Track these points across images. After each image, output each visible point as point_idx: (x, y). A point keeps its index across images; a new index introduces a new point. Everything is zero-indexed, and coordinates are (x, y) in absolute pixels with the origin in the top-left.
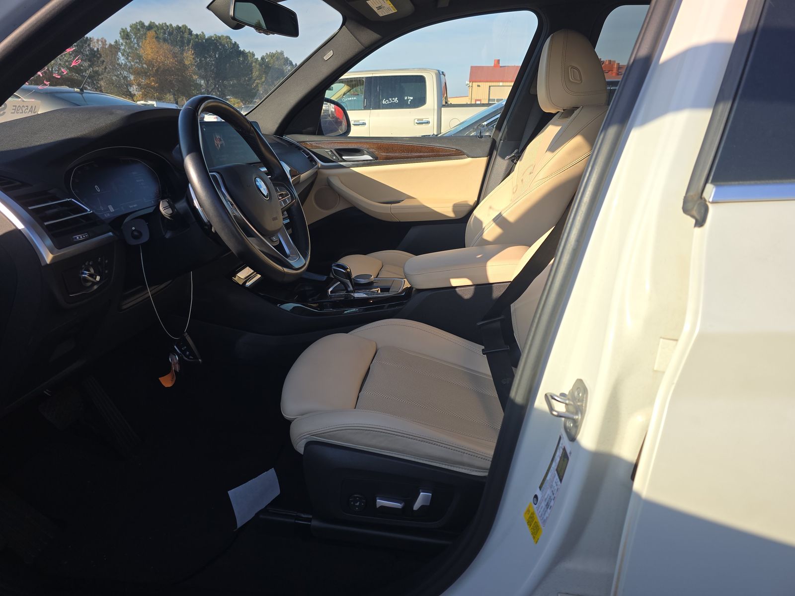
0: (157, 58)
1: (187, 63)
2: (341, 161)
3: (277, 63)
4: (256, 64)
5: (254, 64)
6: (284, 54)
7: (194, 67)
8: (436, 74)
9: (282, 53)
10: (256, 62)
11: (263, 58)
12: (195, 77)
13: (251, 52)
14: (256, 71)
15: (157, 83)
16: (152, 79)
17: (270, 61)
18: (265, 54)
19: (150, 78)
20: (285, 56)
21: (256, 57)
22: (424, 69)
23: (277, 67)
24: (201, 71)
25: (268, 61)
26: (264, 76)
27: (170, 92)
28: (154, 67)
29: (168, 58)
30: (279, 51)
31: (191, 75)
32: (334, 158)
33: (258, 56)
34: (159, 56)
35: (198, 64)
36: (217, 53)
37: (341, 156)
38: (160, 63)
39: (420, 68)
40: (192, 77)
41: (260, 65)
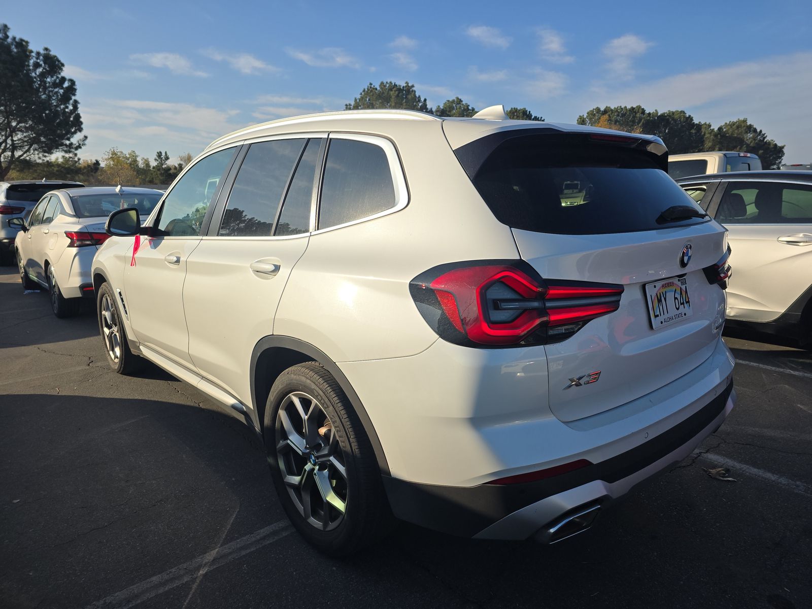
3: (736, 131)
4: (711, 136)
5: (707, 135)
6: (747, 121)
9: (745, 121)
10: (710, 133)
11: (720, 129)
13: (708, 123)
14: (709, 142)
17: (729, 130)
18: (723, 124)
20: (748, 124)
21: (712, 128)
23: (736, 135)
25: (725, 131)
26: (717, 146)
30: (742, 119)
33: (715, 127)
36: (668, 128)
41: (716, 135)
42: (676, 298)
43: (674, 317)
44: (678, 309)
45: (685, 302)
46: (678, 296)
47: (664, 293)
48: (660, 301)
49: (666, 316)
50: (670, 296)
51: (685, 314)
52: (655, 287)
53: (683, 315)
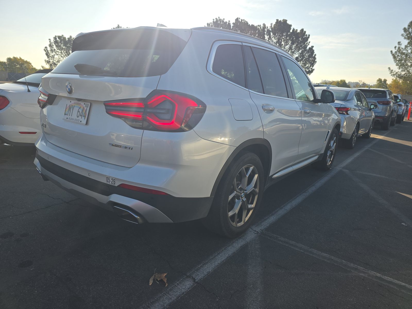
42: (78, 111)
43: (74, 120)
44: (78, 117)
45: (83, 115)
46: (80, 111)
47: (74, 106)
48: (70, 109)
49: (70, 117)
50: (76, 109)
51: (81, 121)
52: (71, 102)
53: (80, 121)
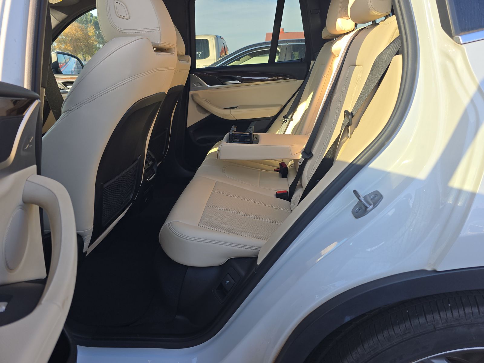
0: (71, 32)
1: (90, 34)
2: (66, 89)
7: (95, 37)
8: (215, 38)
12: (96, 43)
15: (71, 47)
16: (68, 45)
19: (67, 45)
22: (208, 35)
24: (99, 39)
27: (80, 53)
28: (69, 38)
29: (78, 31)
31: (93, 42)
32: (62, 87)
34: (72, 31)
35: (98, 35)
37: (66, 86)
38: (73, 35)
39: (205, 35)
40: (94, 43)
